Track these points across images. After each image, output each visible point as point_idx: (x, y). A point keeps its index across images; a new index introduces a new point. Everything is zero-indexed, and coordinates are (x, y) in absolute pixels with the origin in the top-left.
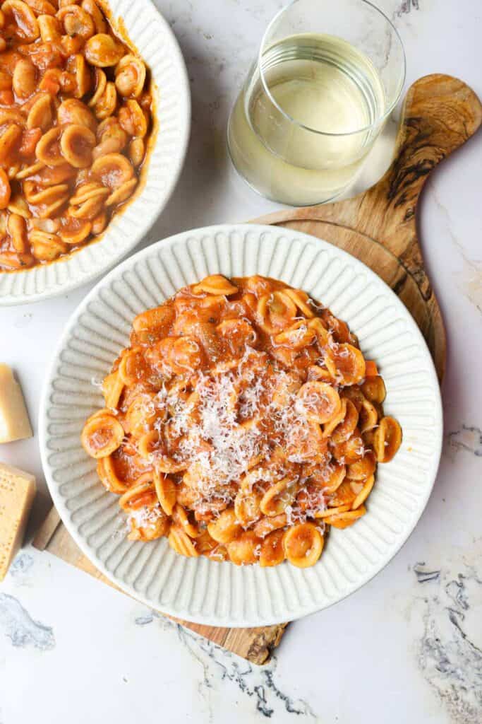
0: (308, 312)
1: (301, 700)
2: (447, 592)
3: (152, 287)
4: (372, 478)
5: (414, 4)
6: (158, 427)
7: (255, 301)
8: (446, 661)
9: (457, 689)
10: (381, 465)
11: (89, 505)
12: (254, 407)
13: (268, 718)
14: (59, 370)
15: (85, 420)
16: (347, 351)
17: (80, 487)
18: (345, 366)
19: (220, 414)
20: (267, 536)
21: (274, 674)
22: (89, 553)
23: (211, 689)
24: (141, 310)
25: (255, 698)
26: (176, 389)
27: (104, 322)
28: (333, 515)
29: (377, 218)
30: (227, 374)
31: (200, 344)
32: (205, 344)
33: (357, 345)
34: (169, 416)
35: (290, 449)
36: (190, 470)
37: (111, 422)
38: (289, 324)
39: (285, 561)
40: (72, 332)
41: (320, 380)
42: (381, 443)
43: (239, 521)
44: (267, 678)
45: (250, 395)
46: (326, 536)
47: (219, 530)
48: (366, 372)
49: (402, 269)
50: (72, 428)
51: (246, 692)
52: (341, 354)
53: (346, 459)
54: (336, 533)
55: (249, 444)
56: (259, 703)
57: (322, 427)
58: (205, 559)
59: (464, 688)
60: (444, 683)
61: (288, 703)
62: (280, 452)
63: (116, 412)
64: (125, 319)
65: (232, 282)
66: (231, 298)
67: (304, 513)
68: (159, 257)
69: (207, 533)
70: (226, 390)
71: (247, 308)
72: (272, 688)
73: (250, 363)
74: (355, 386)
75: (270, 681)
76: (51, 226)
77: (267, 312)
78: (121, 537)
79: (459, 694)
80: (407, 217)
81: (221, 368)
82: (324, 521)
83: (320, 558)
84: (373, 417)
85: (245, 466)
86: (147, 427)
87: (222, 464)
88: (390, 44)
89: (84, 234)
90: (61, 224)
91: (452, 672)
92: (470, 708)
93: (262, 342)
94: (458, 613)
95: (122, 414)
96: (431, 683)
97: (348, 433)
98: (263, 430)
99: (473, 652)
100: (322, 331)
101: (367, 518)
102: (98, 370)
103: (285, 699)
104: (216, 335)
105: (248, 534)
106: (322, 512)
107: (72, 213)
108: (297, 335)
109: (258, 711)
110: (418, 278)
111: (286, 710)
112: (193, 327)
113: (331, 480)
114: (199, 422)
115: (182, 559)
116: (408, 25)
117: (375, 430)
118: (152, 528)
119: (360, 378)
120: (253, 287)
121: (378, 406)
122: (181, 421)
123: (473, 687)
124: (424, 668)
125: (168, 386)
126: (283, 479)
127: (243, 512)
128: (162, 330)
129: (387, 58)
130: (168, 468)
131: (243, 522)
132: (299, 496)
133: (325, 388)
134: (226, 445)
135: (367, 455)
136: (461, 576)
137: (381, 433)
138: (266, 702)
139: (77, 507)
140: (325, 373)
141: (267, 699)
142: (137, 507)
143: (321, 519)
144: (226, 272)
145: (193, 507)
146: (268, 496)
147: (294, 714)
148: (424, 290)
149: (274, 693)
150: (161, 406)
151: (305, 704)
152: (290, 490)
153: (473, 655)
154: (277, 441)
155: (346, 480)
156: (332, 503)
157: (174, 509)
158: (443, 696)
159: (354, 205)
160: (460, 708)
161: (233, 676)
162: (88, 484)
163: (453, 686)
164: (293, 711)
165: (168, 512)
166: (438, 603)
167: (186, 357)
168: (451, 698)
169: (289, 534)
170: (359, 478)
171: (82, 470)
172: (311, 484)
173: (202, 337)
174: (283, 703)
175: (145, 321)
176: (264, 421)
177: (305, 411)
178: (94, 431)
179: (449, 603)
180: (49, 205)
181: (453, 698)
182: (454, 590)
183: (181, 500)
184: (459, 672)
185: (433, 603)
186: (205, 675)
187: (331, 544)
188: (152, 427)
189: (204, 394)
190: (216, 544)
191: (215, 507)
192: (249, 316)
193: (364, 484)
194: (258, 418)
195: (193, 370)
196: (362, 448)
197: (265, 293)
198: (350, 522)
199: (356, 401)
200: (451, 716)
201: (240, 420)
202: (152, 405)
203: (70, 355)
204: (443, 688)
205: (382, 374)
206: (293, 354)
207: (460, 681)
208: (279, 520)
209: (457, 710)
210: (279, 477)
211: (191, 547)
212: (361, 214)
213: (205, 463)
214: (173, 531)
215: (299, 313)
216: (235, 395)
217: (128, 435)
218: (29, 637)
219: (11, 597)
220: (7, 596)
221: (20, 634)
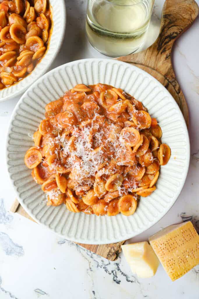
0: (123, 97)
1: (133, 276)
3: (52, 91)
4: (158, 173)
6: (56, 152)
7: (99, 94)
10: (162, 166)
11: (28, 190)
12: (100, 141)
13: (118, 284)
14: (12, 130)
15: (25, 152)
16: (142, 113)
17: (24, 182)
18: (142, 120)
19: (84, 145)
20: (110, 202)
21: (120, 264)
22: (28, 212)
23: (92, 272)
24: (48, 102)
25: (112, 275)
26: (64, 135)
27: (32, 107)
28: (140, 190)
29: (153, 59)
30: (87, 127)
31: (74, 114)
32: (76, 113)
33: (147, 111)
34: (61, 147)
35: (118, 159)
36: (72, 172)
37: (36, 152)
38: (115, 103)
39: (120, 213)
40: (17, 112)
41: (130, 127)
42: (161, 155)
43: (96, 195)
44: (117, 267)
45: (98, 135)
46: (138, 201)
47: (87, 199)
48: (152, 123)
49: (166, 81)
50: (20, 156)
51: (108, 273)
52: (139, 115)
53: (145, 164)
54: (143, 199)
55: (99, 158)
56: (114, 278)
57: (132, 148)
58: (83, 214)
61: (127, 277)
62: (113, 161)
63: (39, 148)
64: (41, 106)
65: (88, 87)
66: (88, 93)
67: (126, 190)
68: (54, 76)
69: (82, 201)
70: (87, 134)
71: (95, 98)
72: (119, 271)
73: (97, 121)
74: (147, 129)
75: (119, 268)
76: (9, 70)
77: (105, 99)
78: (44, 204)
80: (167, 58)
81: (83, 124)
82: (137, 194)
83: (136, 211)
84: (156, 143)
85: (97, 168)
86: (51, 152)
87: (86, 168)
89: (23, 72)
90: (14, 69)
93: (102, 111)
95: (42, 148)
97: (145, 150)
98: (105, 151)
100: (130, 105)
101: (157, 191)
102: (31, 130)
103: (125, 276)
104: (81, 109)
105: (102, 201)
106: (136, 190)
107: (18, 63)
108: (118, 106)
109: (114, 281)
110: (174, 84)
111: (127, 282)
112: (70, 106)
113: (139, 174)
114: (75, 149)
115: (73, 214)
117: (158, 150)
118: (57, 200)
119: (149, 125)
120: (98, 89)
121: (159, 139)
122: (67, 149)
125: (61, 134)
126: (115, 173)
127: (98, 190)
128: (58, 110)
130: (62, 171)
131: (98, 195)
132: (124, 182)
133: (133, 130)
134: (88, 159)
135: (154, 161)
137: (161, 151)
138: (117, 277)
139: (22, 191)
140: (132, 124)
141: (117, 276)
142: (49, 190)
143: (135, 193)
144: (85, 83)
145: (75, 189)
146: (109, 181)
147: (130, 282)
148: (177, 89)
149: (121, 273)
150: (57, 142)
151: (135, 277)
152: (119, 179)
154: (112, 156)
155: (146, 174)
156: (140, 185)
157: (66, 190)
159: (143, 54)
161: (102, 266)
162: (28, 181)
165: (64, 192)
167: (67, 119)
169: (121, 200)
170: (152, 173)
171: (25, 175)
172: (129, 176)
173: (74, 110)
174: (125, 277)
175: (50, 106)
176: (105, 147)
177: (124, 141)
178: (29, 157)
180: (8, 60)
183: (69, 186)
186: (89, 266)
187: (141, 205)
188: (54, 153)
189: (77, 136)
190: (87, 206)
191: (85, 188)
192: (96, 100)
193: (155, 176)
194: (102, 146)
195: (71, 125)
196: (152, 157)
197: (103, 90)
198: (149, 194)
199: (148, 136)
201: (94, 147)
202: (53, 142)
203: (16, 123)
205: (160, 124)
206: (117, 116)
208: (115, 194)
210: (113, 173)
211: (75, 208)
212: (146, 57)
213: (78, 167)
214: (67, 201)
215: (119, 98)
216: (91, 136)
217: (44, 157)
218: (13, 251)
219: (5, 234)
220: (3, 233)
221: (9, 250)
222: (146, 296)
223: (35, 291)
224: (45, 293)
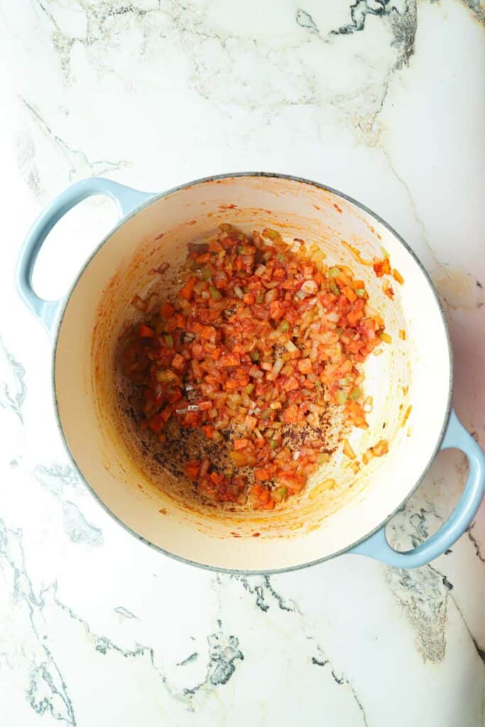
1: (291, 600)
2: (411, 523)
5: (405, 63)
8: (408, 577)
9: (416, 600)
13: (264, 612)
21: (271, 577)
23: (221, 585)
25: (255, 596)
44: (265, 581)
51: (248, 590)
56: (258, 600)
59: (421, 600)
60: (405, 595)
61: (281, 601)
72: (269, 588)
75: (268, 583)
79: (417, 605)
88: (386, 93)
91: (412, 587)
92: (425, 617)
94: (420, 540)
96: (395, 594)
99: (429, 572)
103: (279, 598)
109: (257, 606)
111: (279, 608)
116: (400, 79)
123: (429, 600)
124: (390, 582)
129: (382, 105)
136: (422, 510)
138: (263, 599)
141: (264, 597)
147: (286, 611)
149: (270, 593)
151: (294, 603)
153: (429, 575)
158: (404, 605)
160: (417, 616)
161: (239, 576)
163: (413, 598)
164: (285, 608)
166: (404, 530)
168: (411, 607)
174: (277, 601)
179: (413, 531)
181: (412, 608)
182: (417, 521)
184: (418, 586)
185: (400, 530)
186: (217, 575)
200: (410, 621)
204: (404, 599)
207: (419, 594)
209: (415, 617)
218: (84, 535)
219: (72, 504)
220: (68, 502)
221: (77, 533)
222: (310, 638)
223: (116, 610)
224: (133, 616)
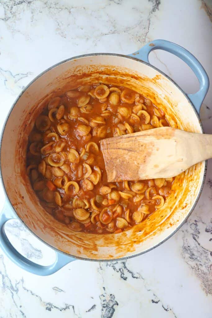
1: (137, 273)
2: (191, 228)
5: (157, 9)
8: (193, 255)
9: (199, 265)
13: (125, 281)
21: (126, 263)
23: (102, 270)
25: (120, 273)
51: (116, 271)
56: (121, 275)
59: (201, 265)
60: (193, 263)
61: (132, 274)
72: (126, 269)
75: (125, 266)
79: (199, 267)
88: (150, 24)
91: (196, 259)
92: (204, 272)
94: (196, 235)
96: (188, 263)
99: (203, 250)
103: (131, 273)
109: (121, 278)
111: (132, 278)
116: (155, 16)
123: (205, 264)
124: (184, 258)
129: (149, 29)
136: (196, 221)
138: (124, 274)
141: (124, 273)
147: (135, 279)
149: (127, 271)
151: (139, 274)
153: (203, 252)
158: (193, 268)
160: (200, 273)
161: (110, 265)
163: (197, 264)
164: (135, 277)
166: (188, 232)
168: (196, 269)
174: (131, 274)
179: (192, 232)
181: (197, 269)
182: (193, 226)
184: (198, 258)
185: (186, 232)
186: (100, 265)
200: (197, 276)
204: (193, 266)
207: (199, 262)
209: (199, 274)
218: (33, 254)
219: (25, 240)
220: (24, 239)
221: (30, 253)
222: (149, 290)
223: (53, 289)
224: (62, 290)
